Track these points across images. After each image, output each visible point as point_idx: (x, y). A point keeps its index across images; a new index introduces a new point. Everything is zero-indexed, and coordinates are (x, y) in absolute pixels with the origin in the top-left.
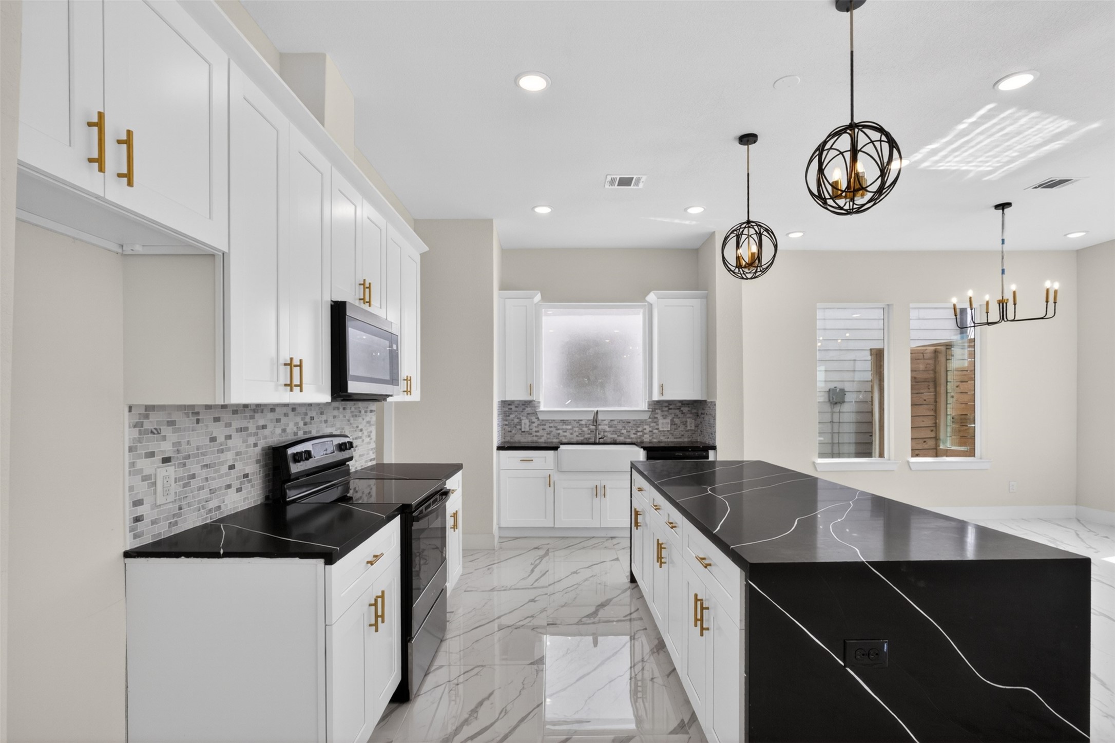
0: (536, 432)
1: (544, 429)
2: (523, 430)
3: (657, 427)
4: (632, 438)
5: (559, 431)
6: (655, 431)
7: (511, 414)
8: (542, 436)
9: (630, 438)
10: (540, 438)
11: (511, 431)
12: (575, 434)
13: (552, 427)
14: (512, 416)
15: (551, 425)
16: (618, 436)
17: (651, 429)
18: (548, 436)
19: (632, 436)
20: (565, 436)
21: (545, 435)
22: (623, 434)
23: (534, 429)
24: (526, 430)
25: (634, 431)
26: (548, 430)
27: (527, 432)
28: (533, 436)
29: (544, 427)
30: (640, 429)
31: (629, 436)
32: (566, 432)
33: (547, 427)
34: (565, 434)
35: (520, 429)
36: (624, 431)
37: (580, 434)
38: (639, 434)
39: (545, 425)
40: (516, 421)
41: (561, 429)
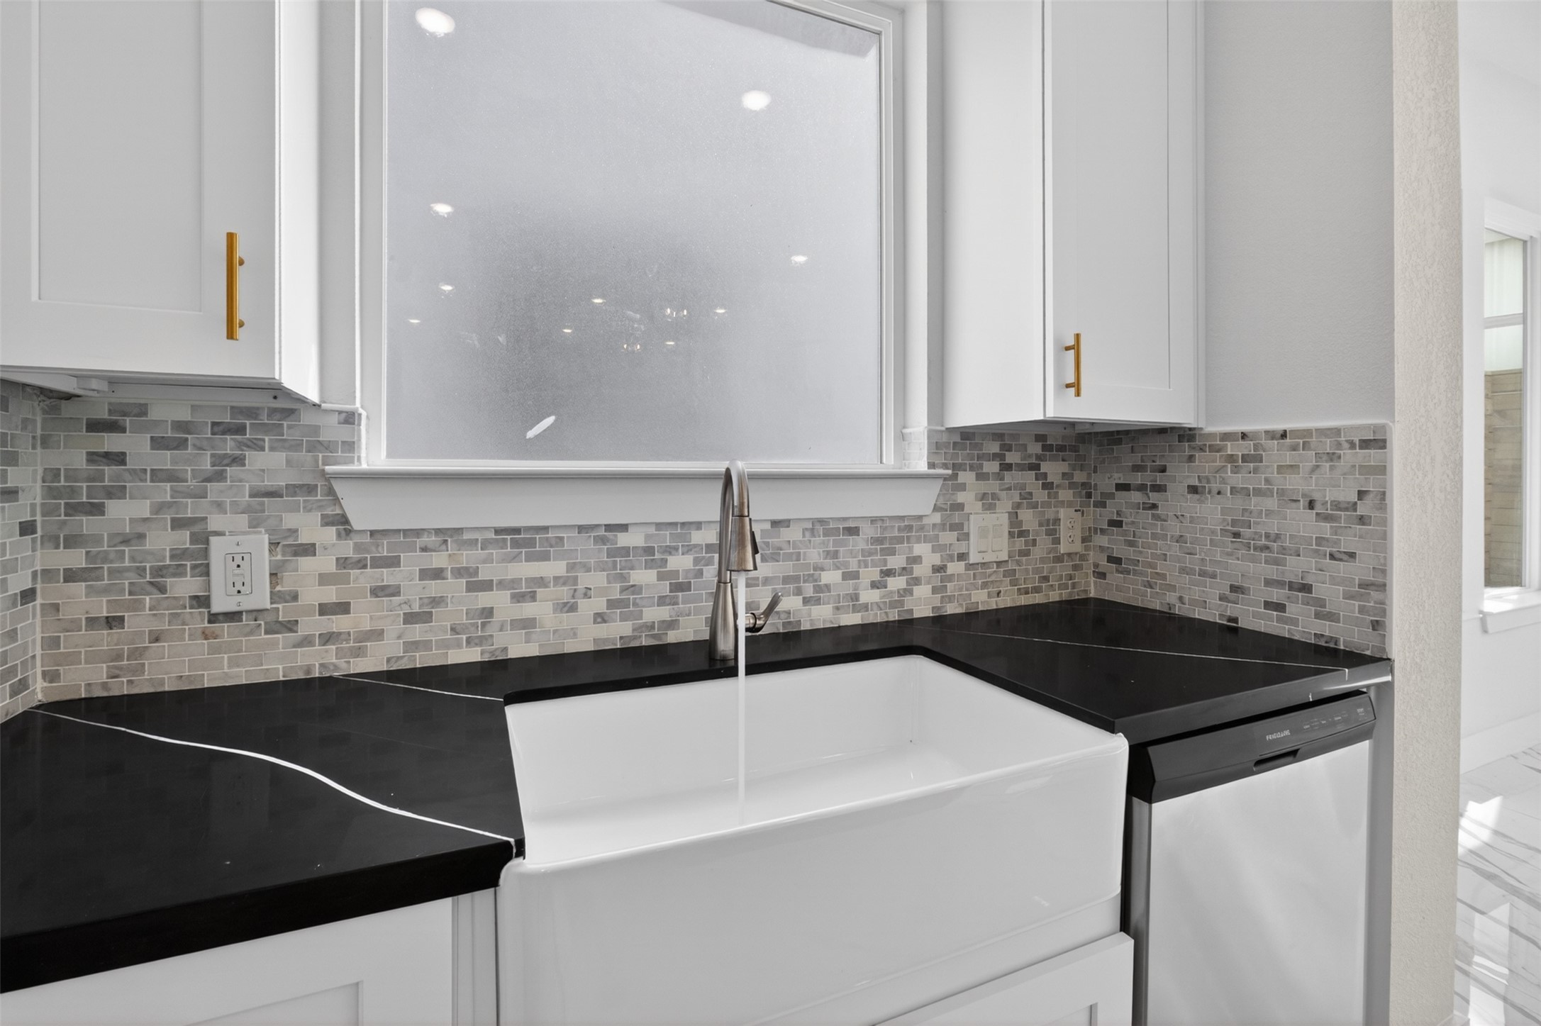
0: (324, 609)
1: (377, 592)
2: (220, 604)
3: (961, 548)
4: (865, 607)
5: (484, 599)
6: (955, 568)
7: (117, 492)
8: (378, 634)
9: (856, 609)
10: (359, 652)
11: (113, 622)
12: (589, 607)
13: (438, 574)
14: (121, 512)
15: (438, 560)
16: (806, 601)
17: (936, 559)
18: (417, 632)
19: (869, 596)
20: (527, 624)
21: (393, 628)
22: (828, 587)
23: (314, 594)
24: (248, 603)
25: (872, 573)
26: (415, 592)
27: (256, 613)
28: (306, 641)
29: (387, 576)
30: (896, 562)
31: (855, 597)
32: (533, 597)
33: (405, 575)
34: (528, 610)
35: (202, 601)
36: (831, 577)
37: (612, 604)
38: (897, 583)
39: (393, 562)
40: (163, 541)
41: (502, 585)
